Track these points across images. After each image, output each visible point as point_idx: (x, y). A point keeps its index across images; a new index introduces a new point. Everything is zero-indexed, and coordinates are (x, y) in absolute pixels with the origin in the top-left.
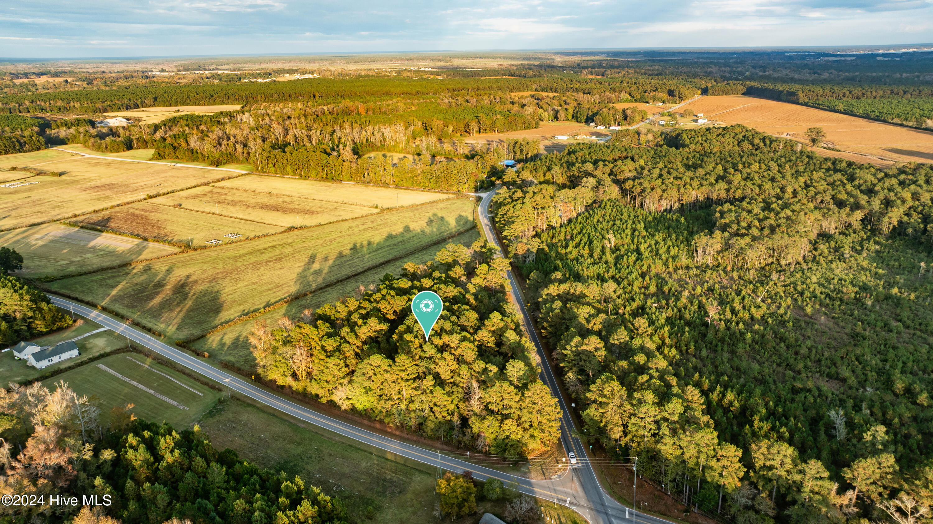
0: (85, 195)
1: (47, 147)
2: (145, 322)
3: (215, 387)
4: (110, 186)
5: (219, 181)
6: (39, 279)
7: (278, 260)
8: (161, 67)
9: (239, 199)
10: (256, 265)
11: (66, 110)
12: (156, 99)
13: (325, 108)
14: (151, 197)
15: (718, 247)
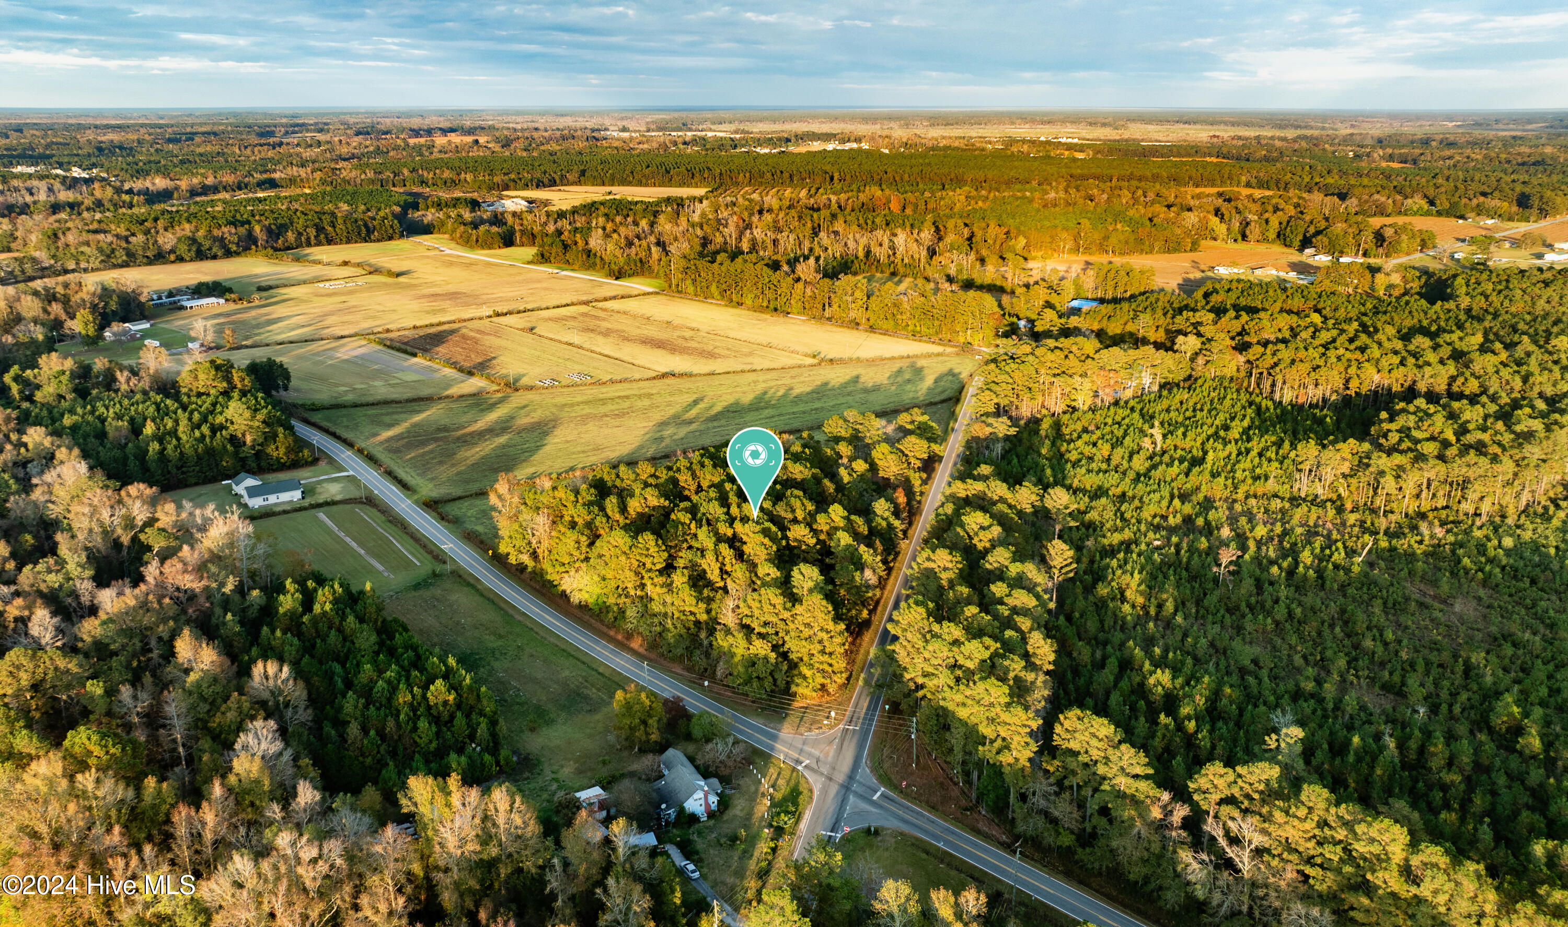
0: (415, 305)
1: (402, 236)
2: (402, 474)
3: (438, 556)
4: (453, 296)
5: (605, 299)
6: (303, 405)
7: (621, 415)
8: (620, 124)
9: (619, 327)
10: (585, 419)
11: (454, 183)
12: (583, 173)
13: (834, 198)
14: (498, 315)
15: (1346, 468)
